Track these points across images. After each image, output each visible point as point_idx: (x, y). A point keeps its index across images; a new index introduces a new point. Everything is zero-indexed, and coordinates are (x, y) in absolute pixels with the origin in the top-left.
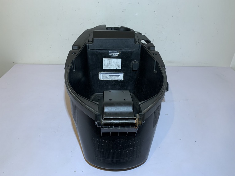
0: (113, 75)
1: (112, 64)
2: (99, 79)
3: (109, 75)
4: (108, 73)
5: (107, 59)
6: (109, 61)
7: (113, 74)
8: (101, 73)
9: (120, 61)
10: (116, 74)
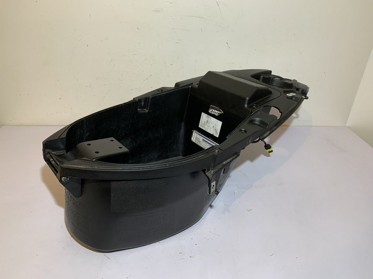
0: (207, 142)
1: (210, 125)
2: (191, 139)
3: (203, 140)
4: (202, 136)
5: (207, 115)
6: (207, 119)
7: (208, 140)
8: (195, 132)
9: (220, 123)
10: (210, 141)
